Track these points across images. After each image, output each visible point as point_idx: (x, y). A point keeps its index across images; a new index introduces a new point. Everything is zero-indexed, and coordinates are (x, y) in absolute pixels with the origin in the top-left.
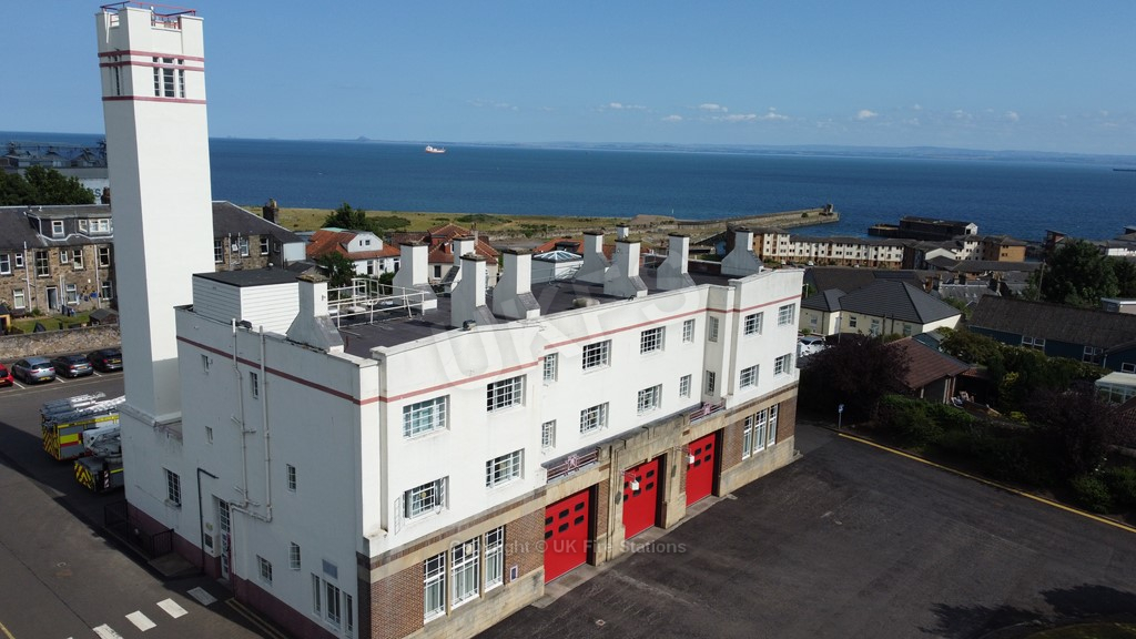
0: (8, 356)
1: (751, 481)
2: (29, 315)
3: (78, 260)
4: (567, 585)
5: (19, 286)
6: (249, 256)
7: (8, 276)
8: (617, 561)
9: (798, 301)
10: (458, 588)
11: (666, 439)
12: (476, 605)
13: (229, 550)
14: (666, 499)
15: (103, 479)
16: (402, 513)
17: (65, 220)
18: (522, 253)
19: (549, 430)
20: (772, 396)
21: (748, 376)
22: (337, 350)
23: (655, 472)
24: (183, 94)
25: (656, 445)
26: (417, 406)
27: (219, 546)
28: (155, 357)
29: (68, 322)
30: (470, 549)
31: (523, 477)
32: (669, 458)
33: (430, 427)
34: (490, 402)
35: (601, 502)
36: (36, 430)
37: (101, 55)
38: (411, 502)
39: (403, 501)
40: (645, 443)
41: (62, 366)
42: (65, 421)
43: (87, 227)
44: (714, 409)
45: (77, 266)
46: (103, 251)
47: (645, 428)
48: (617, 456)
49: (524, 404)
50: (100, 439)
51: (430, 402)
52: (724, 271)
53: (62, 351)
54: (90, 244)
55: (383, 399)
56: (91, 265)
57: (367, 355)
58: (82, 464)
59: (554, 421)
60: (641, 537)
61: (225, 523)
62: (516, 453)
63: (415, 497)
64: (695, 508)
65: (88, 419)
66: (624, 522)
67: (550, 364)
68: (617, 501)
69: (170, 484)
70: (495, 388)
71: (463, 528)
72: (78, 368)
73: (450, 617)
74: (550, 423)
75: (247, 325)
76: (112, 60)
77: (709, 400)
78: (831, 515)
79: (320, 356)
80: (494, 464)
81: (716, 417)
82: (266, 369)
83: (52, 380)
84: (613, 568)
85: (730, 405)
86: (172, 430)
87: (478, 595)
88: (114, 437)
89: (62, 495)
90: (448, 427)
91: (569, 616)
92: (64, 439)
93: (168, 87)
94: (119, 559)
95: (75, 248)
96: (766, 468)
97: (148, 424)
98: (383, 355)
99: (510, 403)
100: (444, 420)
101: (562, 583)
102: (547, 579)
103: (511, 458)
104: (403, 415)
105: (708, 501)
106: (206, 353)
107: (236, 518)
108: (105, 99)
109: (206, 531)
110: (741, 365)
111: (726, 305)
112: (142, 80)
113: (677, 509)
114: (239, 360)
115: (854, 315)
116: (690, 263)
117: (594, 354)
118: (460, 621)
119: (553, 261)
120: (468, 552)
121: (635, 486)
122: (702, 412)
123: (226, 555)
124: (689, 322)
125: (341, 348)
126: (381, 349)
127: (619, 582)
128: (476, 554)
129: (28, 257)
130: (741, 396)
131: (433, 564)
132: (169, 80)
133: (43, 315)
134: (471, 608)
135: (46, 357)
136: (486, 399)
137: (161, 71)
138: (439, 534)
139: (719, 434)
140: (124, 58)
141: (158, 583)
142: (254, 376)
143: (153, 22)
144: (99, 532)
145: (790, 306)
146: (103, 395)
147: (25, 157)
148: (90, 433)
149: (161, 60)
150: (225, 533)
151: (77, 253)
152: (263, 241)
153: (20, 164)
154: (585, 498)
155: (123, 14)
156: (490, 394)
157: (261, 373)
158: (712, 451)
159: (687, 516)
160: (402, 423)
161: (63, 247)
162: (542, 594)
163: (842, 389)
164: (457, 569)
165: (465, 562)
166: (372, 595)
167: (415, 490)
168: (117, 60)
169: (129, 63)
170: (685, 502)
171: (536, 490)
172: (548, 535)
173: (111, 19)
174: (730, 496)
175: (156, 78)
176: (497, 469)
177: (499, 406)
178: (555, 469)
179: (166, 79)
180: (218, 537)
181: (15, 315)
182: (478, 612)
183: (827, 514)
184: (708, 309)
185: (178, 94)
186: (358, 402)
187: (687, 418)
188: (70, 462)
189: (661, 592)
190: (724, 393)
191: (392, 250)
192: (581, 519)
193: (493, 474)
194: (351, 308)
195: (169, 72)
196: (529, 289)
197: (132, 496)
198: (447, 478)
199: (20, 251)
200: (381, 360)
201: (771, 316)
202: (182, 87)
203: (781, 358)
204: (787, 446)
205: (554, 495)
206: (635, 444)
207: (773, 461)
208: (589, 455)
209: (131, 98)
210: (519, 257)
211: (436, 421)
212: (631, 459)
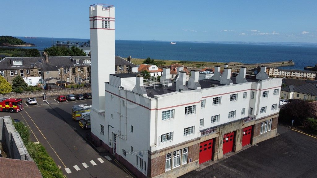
0: (65, 94)
1: (262, 141)
2: (70, 84)
3: (82, 70)
4: (206, 166)
5: (68, 76)
6: (124, 71)
7: (66, 74)
8: (220, 160)
9: (280, 88)
10: (175, 163)
11: (237, 126)
12: (179, 168)
13: (115, 147)
14: (236, 144)
15: (86, 126)
16: (160, 141)
17: (80, 60)
18: (196, 71)
19: (202, 121)
20: (271, 116)
21: (263, 110)
22: (145, 95)
23: (233, 136)
24: (109, 27)
25: (233, 128)
26: (166, 112)
27: (113, 145)
28: (99, 96)
29: (79, 86)
30: (178, 152)
31: (194, 134)
32: (237, 132)
33: (169, 118)
34: (186, 112)
35: (216, 143)
36: (71, 113)
37: (90, 18)
38: (163, 138)
39: (161, 138)
40: (230, 127)
41: (77, 97)
42: (77, 111)
43: (85, 62)
44: (252, 119)
45: (82, 72)
46: (88, 68)
47: (231, 123)
48: (222, 130)
49: (195, 113)
50: (85, 116)
51: (169, 111)
52: (257, 78)
53: (77, 93)
54: (85, 66)
55: (157, 109)
56: (85, 72)
57: (153, 97)
58: (81, 122)
59: (204, 119)
60: (228, 154)
61: (115, 140)
62: (192, 127)
63: (164, 137)
64: (245, 147)
65: (83, 110)
66: (223, 149)
67: (203, 103)
68: (221, 143)
69: (102, 128)
70: (187, 108)
71: (177, 146)
72: (81, 98)
73: (172, 171)
74: (203, 119)
75: (123, 88)
76: (93, 19)
77: (250, 116)
78: (288, 153)
79: (141, 97)
80: (186, 130)
81: (252, 121)
82: (127, 100)
83: (75, 100)
84: (219, 162)
85: (257, 118)
86: (103, 114)
87: (180, 166)
88: (89, 116)
89: (76, 129)
90: (174, 118)
91: (205, 174)
92: (77, 115)
93: (106, 26)
94: (88, 147)
95: (81, 67)
96: (268, 137)
97: (97, 112)
98: (157, 97)
99: (191, 113)
100: (173, 116)
101: (204, 165)
102: (200, 163)
103: (191, 128)
104: (161, 114)
105: (249, 146)
106: (112, 95)
107: (117, 138)
108: (90, 29)
109: (110, 141)
110: (261, 106)
111: (257, 88)
112: (99, 24)
113: (239, 147)
114: (120, 97)
115: (298, 93)
116: (246, 75)
117: (216, 101)
118: (175, 172)
119: (205, 74)
120: (178, 153)
121: (227, 139)
122: (248, 119)
123: (115, 148)
124: (245, 93)
125: (146, 95)
126: (157, 96)
127: (221, 166)
128: (180, 154)
129: (71, 69)
130: (260, 115)
131: (168, 156)
132: (106, 24)
133: (73, 84)
134: (178, 169)
135: (74, 95)
136: (185, 111)
137: (104, 21)
138: (170, 147)
139: (253, 126)
140: (95, 18)
141: (98, 154)
142: (124, 101)
143: (103, 9)
144: (84, 139)
145: (277, 89)
146: (87, 105)
147: (71, 45)
148: (83, 114)
149: (104, 19)
150: (115, 142)
151: (82, 68)
152: (127, 67)
153: (70, 46)
154: (212, 141)
155: (95, 7)
156: (186, 110)
157: (126, 101)
158: (251, 131)
159: (242, 149)
160: (161, 116)
161: (79, 67)
162: (198, 167)
163: (293, 115)
164: (175, 158)
165: (177, 156)
166: (152, 162)
167: (164, 135)
168: (94, 19)
169: (97, 19)
170: (241, 145)
171: (198, 138)
172: (201, 151)
173: (93, 8)
174: (256, 145)
175: (103, 23)
176: (187, 131)
177: (188, 113)
178: (203, 132)
179: (105, 24)
180: (113, 143)
181: (67, 84)
182: (180, 170)
183: (287, 153)
184: (251, 89)
185: (108, 28)
186: (150, 110)
187: (243, 121)
188: (78, 121)
189: (233, 171)
190: (255, 114)
191: (161, 70)
192: (210, 147)
193: (186, 132)
194: (149, 85)
195: (106, 22)
196: (198, 81)
197: (92, 131)
198: (173, 132)
199: (69, 68)
200: (157, 99)
201: (271, 92)
202: (109, 26)
203: (274, 105)
204: (274, 132)
205: (202, 140)
206: (227, 127)
207: (270, 135)
208: (213, 129)
209: (97, 28)
210: (196, 72)
211: (170, 116)
212: (226, 131)
